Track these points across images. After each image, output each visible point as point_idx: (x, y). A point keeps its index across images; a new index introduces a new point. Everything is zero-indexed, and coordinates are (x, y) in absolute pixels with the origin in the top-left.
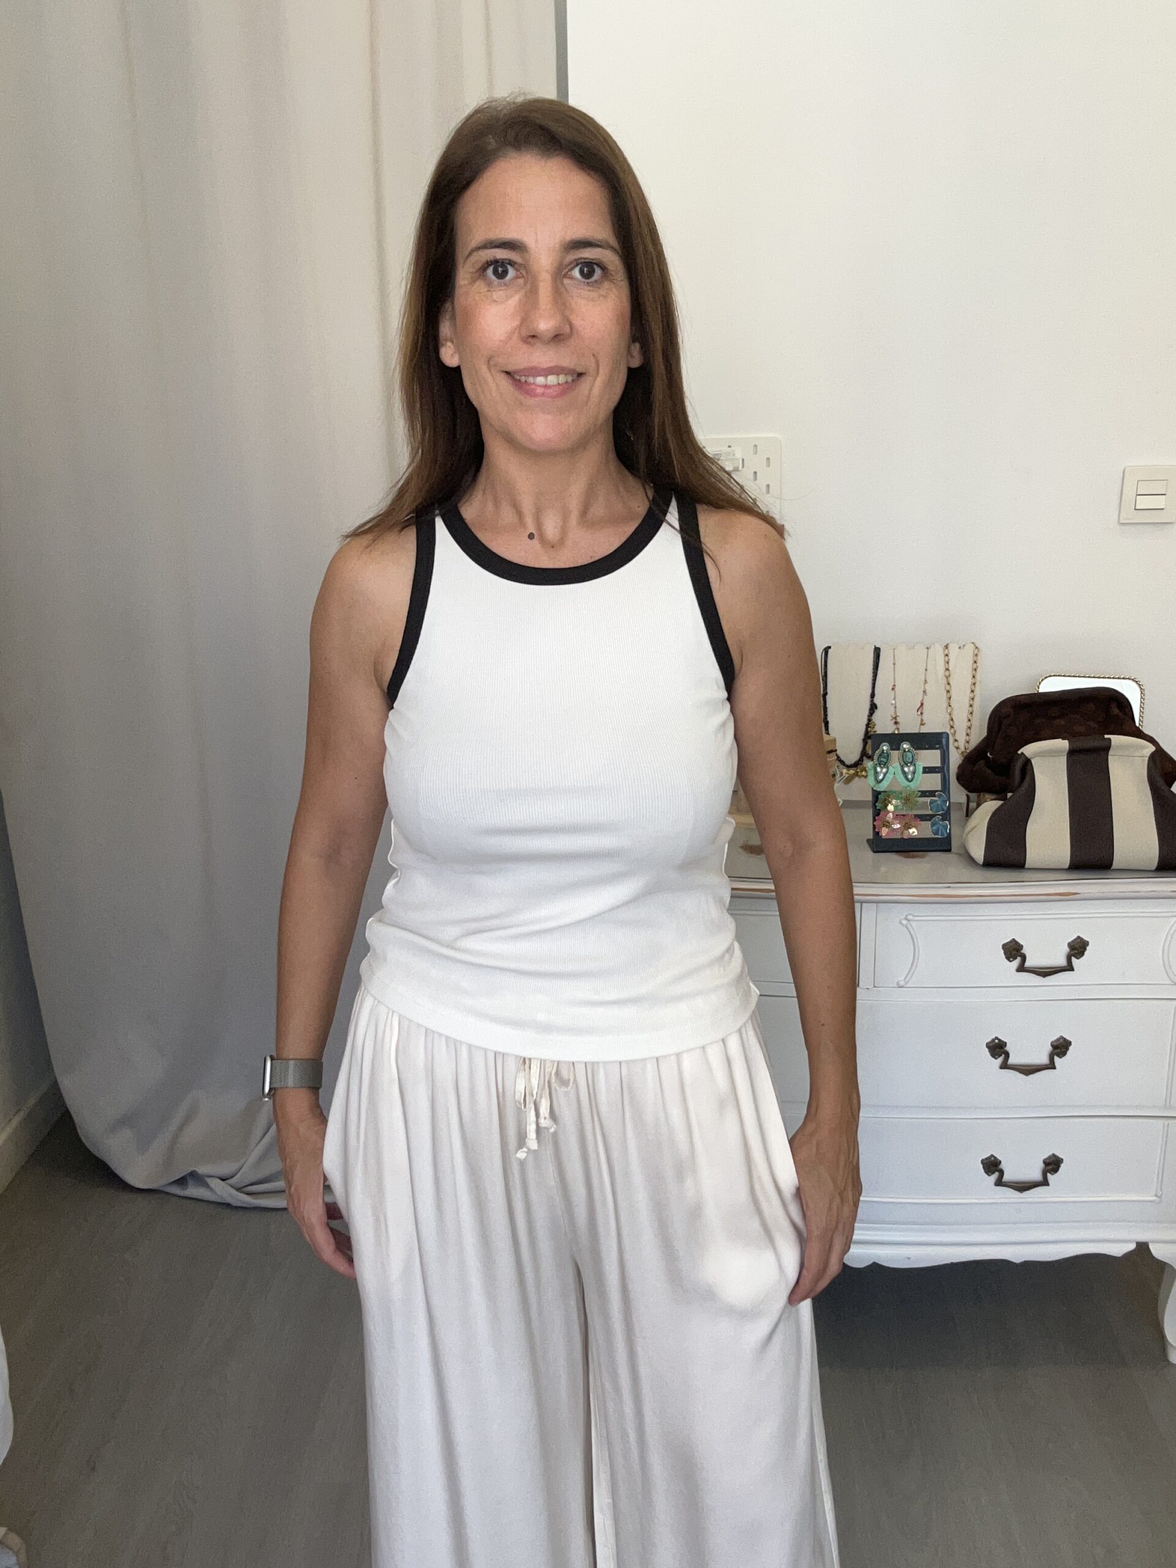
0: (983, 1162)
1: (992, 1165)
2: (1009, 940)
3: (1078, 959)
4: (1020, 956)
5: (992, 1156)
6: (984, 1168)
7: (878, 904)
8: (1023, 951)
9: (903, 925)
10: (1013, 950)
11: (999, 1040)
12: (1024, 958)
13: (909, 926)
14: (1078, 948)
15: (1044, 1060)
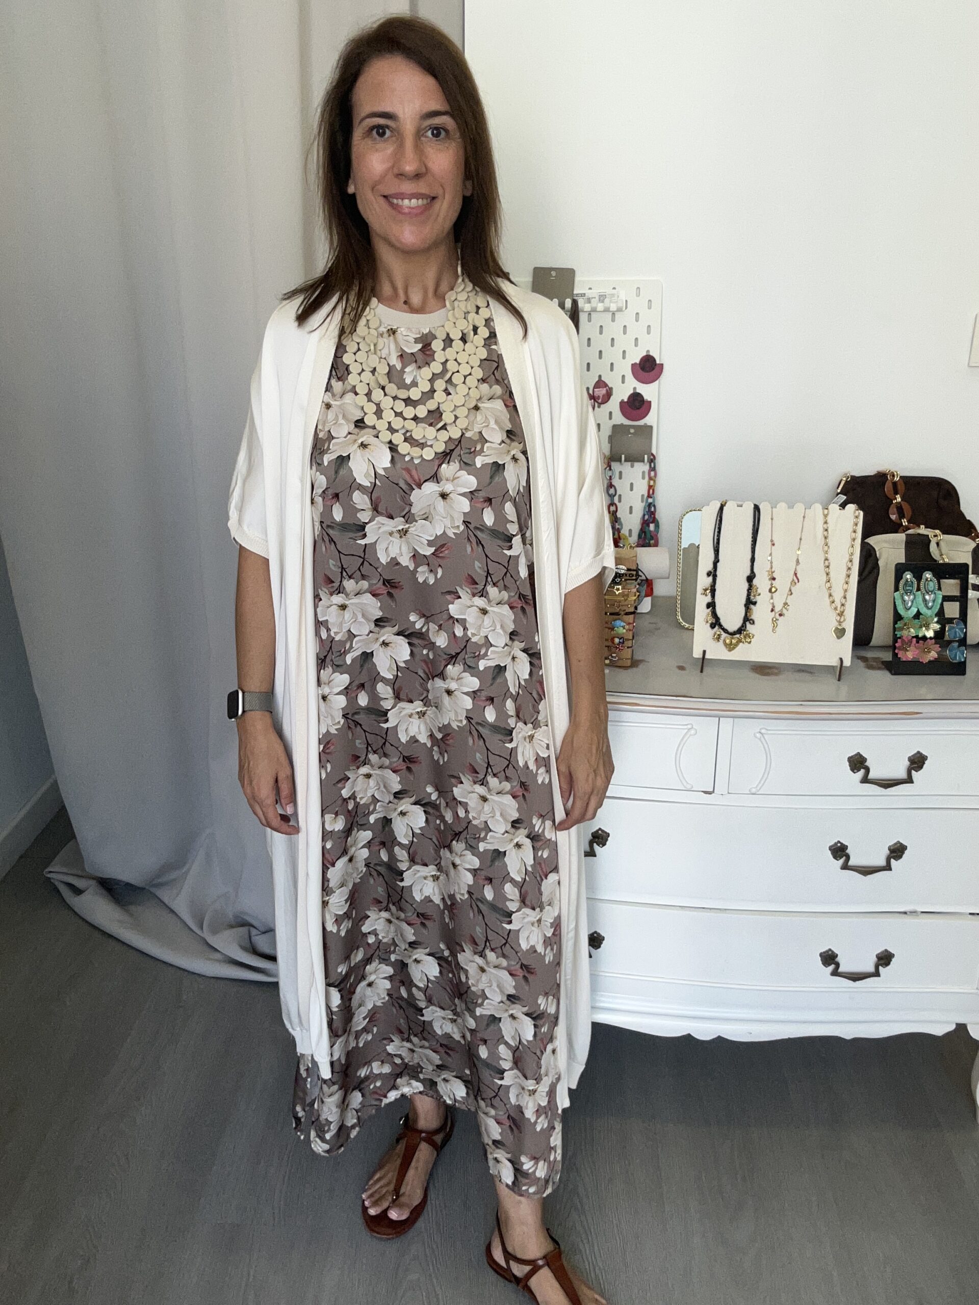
0: (821, 955)
1: (829, 958)
2: (855, 753)
3: (916, 771)
4: (863, 768)
5: (830, 950)
6: (822, 960)
7: (736, 720)
8: (867, 764)
9: (756, 737)
10: (858, 763)
11: (842, 844)
12: (867, 770)
13: (762, 739)
14: (917, 762)
15: (882, 862)
